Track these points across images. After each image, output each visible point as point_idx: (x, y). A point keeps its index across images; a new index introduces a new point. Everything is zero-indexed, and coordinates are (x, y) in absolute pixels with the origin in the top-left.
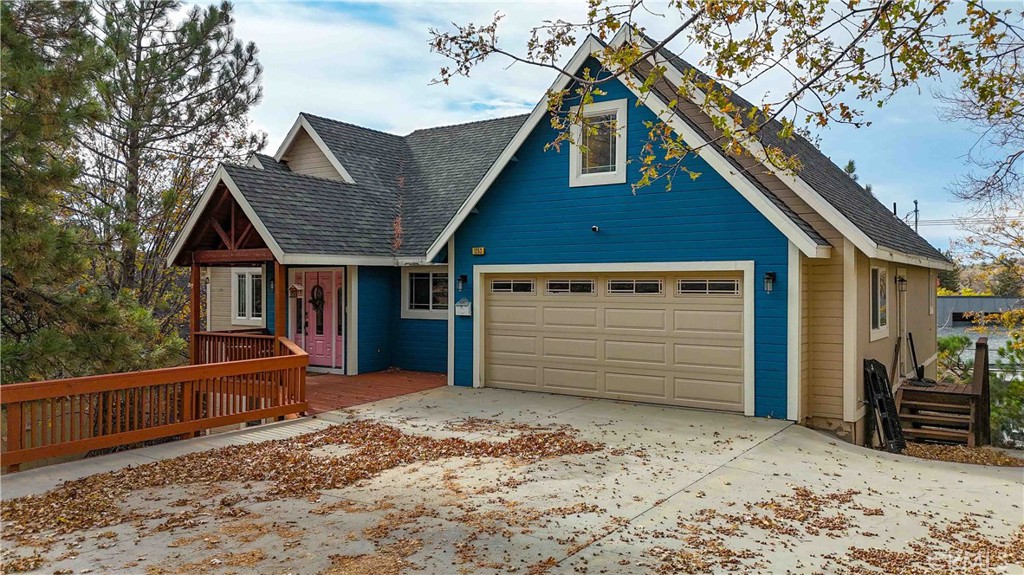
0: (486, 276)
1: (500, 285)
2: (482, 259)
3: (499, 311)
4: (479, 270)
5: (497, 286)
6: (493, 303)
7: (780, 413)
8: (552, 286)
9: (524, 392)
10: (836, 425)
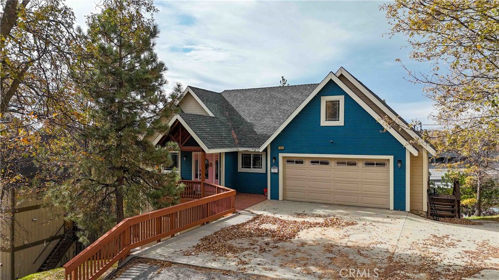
0: (284, 158)
1: (290, 161)
2: (282, 151)
3: (288, 171)
4: (281, 155)
5: (288, 161)
6: (287, 168)
7: (403, 209)
8: (312, 162)
9: (301, 202)
10: (420, 212)
